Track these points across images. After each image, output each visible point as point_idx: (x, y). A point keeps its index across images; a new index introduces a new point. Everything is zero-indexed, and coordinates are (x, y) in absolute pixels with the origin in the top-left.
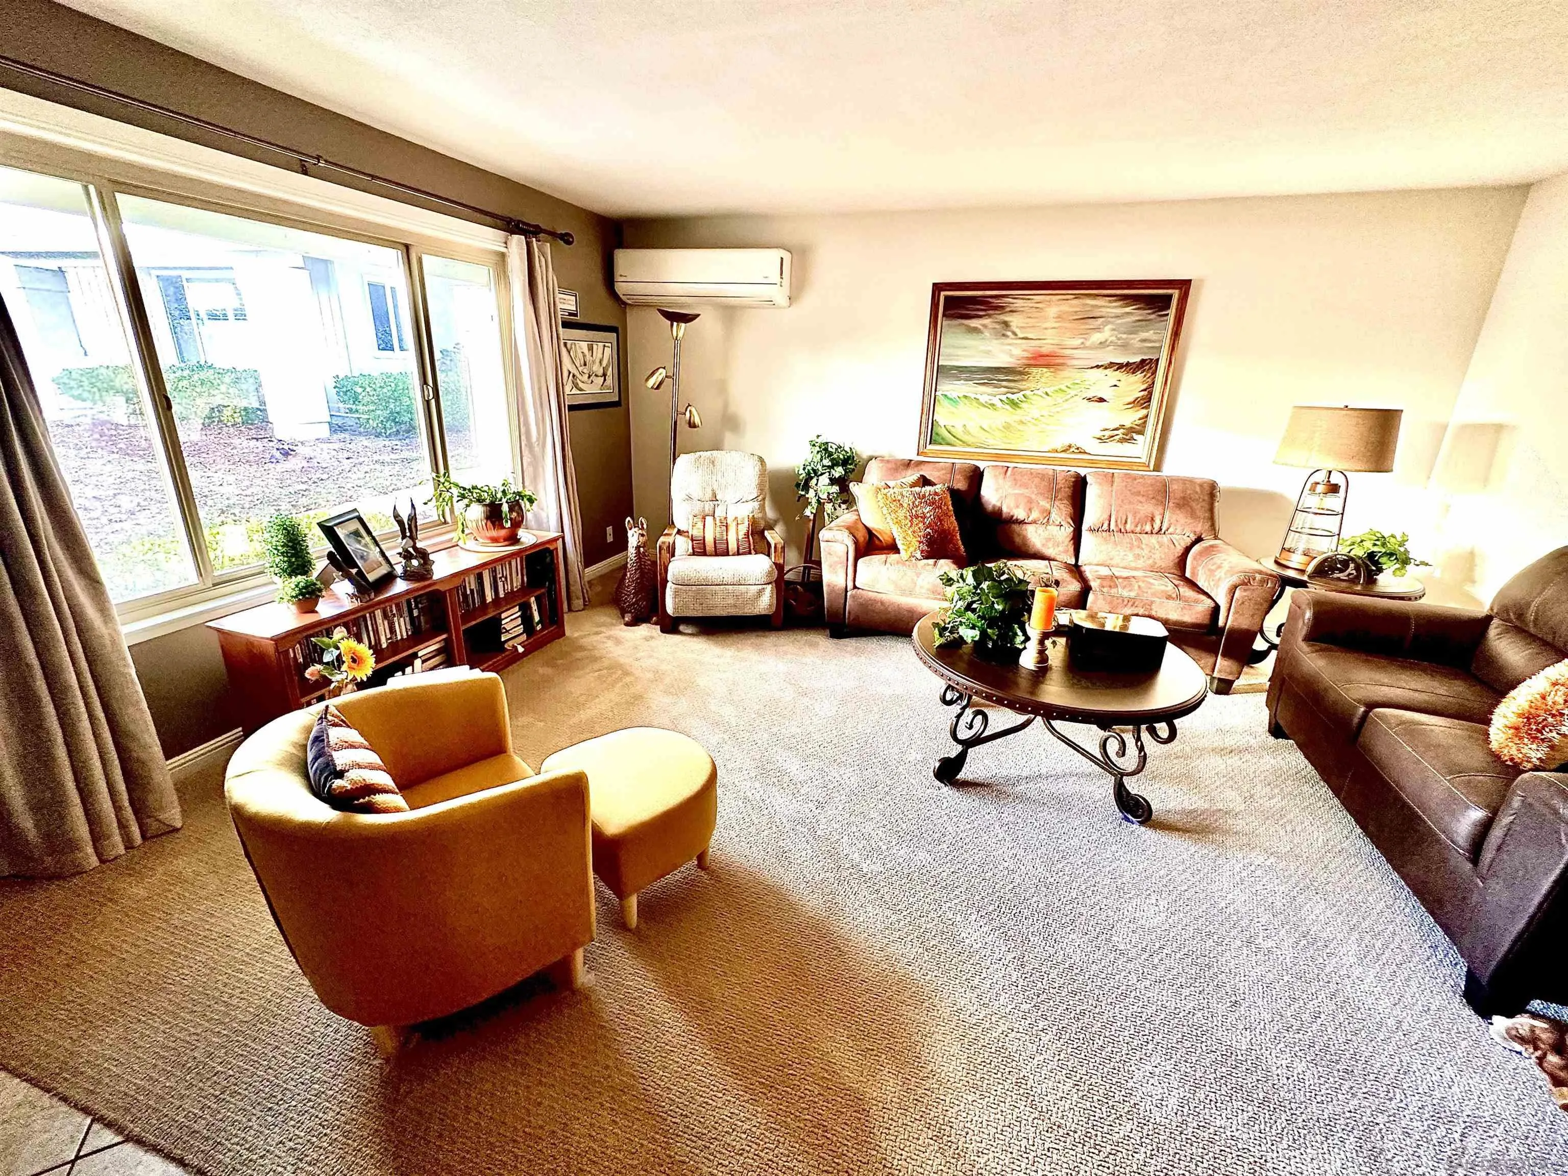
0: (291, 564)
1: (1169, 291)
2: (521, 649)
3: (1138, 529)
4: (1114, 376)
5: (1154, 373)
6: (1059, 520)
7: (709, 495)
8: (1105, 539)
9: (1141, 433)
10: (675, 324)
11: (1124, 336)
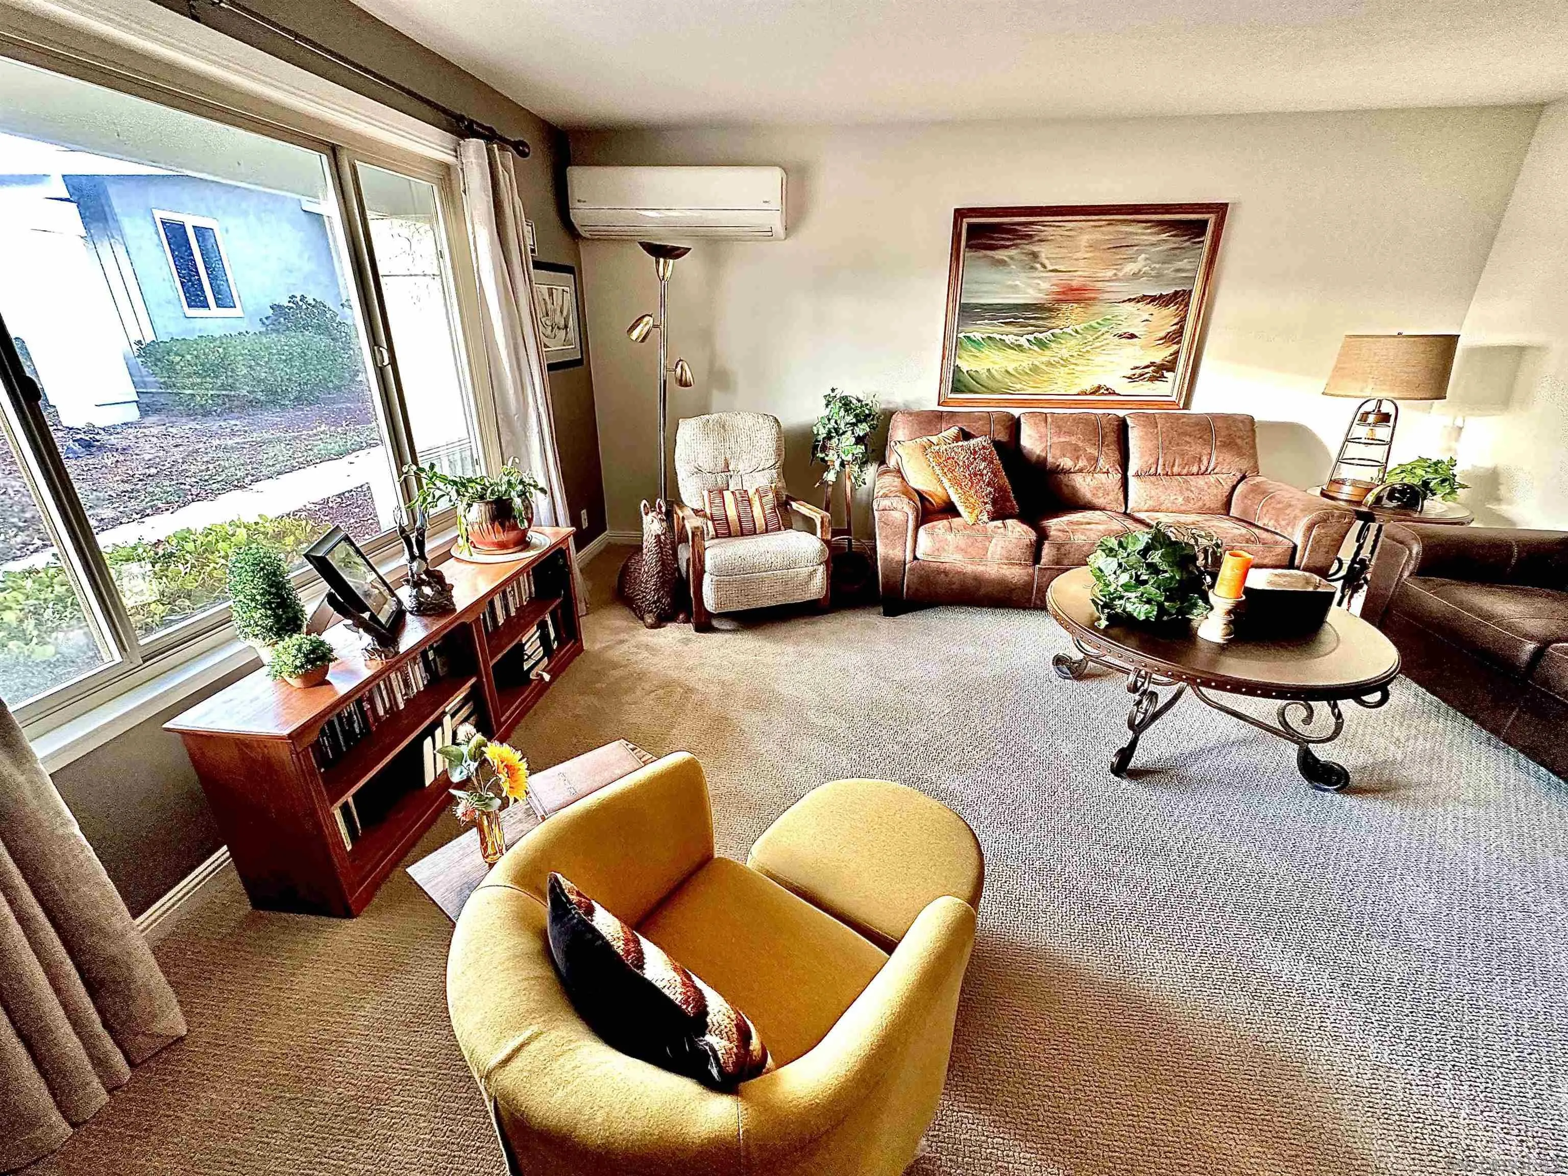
0: (278, 618)
1: (1206, 216)
2: (547, 677)
3: (1185, 471)
4: (1147, 310)
5: (1187, 305)
6: (1107, 467)
7: (721, 465)
8: (1153, 483)
9: (1172, 369)
10: (662, 260)
11: (1157, 266)
